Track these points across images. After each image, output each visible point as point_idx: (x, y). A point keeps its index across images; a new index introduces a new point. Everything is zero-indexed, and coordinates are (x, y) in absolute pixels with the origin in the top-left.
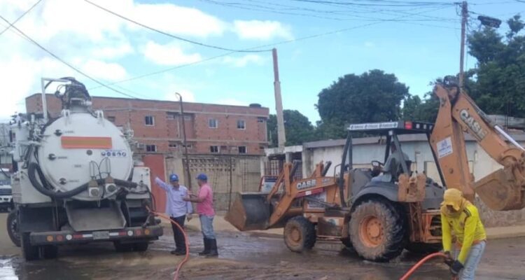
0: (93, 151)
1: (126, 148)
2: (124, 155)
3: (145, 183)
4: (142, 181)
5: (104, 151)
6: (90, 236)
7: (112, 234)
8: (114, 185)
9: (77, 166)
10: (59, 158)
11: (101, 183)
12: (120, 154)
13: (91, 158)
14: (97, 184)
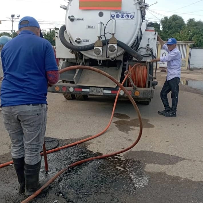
0: (104, 12)
1: (135, 11)
2: (132, 17)
3: (151, 46)
4: (148, 45)
5: (113, 13)
6: (88, 90)
7: (105, 91)
8: (115, 46)
9: (90, 27)
10: (77, 19)
11: (105, 43)
12: (128, 16)
13: (101, 19)
14: (102, 45)
